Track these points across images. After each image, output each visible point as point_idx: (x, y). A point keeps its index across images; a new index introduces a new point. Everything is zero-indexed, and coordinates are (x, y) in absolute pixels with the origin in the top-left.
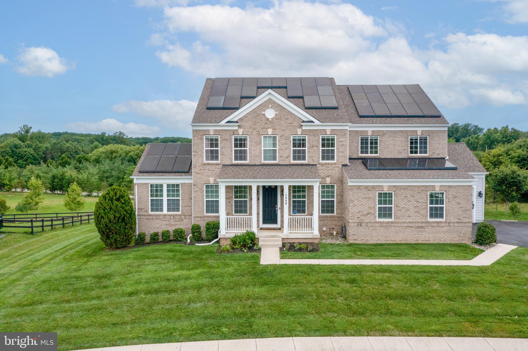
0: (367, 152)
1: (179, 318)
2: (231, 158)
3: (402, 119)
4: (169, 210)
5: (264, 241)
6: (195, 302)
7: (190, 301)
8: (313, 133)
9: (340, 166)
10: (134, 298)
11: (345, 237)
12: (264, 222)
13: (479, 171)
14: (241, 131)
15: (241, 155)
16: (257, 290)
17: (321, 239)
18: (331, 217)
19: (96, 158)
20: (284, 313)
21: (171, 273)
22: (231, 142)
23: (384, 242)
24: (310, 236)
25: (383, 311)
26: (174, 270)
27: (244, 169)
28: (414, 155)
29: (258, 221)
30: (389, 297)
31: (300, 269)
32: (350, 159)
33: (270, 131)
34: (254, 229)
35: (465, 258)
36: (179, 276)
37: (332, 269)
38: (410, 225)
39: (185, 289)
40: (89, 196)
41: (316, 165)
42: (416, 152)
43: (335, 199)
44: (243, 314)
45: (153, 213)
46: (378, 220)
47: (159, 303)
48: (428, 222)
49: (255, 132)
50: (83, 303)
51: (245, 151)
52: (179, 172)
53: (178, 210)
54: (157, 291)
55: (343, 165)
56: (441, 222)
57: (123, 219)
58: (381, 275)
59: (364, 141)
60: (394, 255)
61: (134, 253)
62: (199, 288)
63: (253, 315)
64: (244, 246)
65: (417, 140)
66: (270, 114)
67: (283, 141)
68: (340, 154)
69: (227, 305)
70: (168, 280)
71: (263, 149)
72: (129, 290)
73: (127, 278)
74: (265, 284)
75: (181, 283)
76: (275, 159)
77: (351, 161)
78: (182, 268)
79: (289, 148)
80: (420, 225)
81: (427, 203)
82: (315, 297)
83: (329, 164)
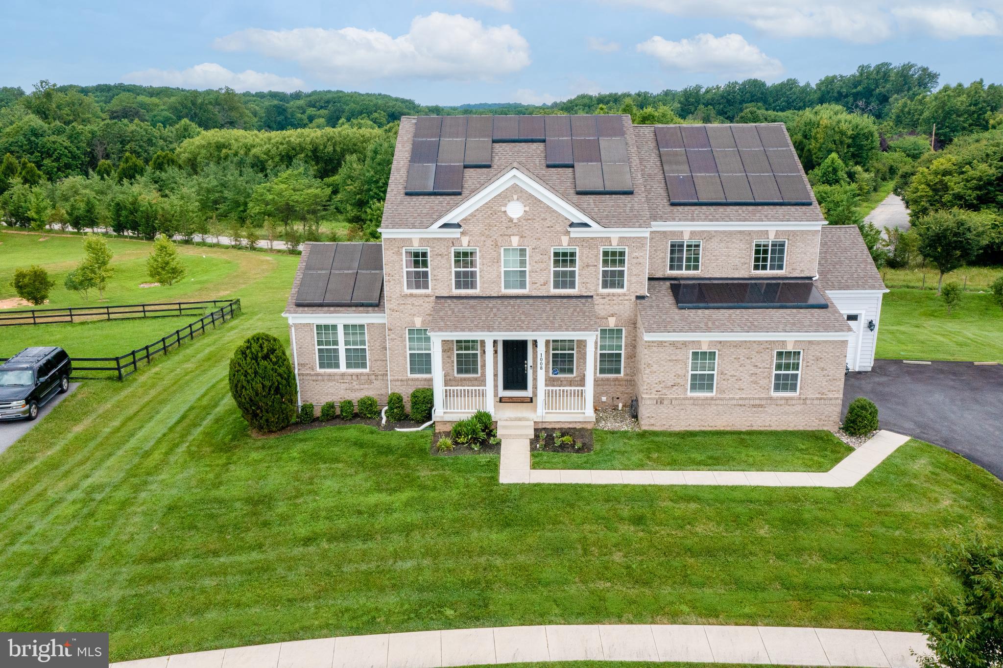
0: (680, 268)
1: (382, 589)
2: (449, 286)
3: (744, 208)
4: (349, 365)
5: (505, 427)
6: (403, 559)
7: (396, 556)
8: (589, 243)
9: (633, 298)
10: (312, 549)
11: (635, 416)
12: (506, 387)
13: (873, 287)
14: (465, 241)
15: (465, 280)
16: (494, 536)
17: (598, 421)
18: (616, 379)
19: (190, 156)
20: (533, 582)
21: (362, 498)
22: (449, 259)
23: (698, 429)
24: (580, 418)
25: (678, 579)
26: (368, 492)
27: (472, 307)
28: (760, 273)
29: (496, 386)
30: (690, 551)
31: (561, 495)
32: (650, 279)
33: (515, 241)
34: (490, 406)
35: (821, 468)
36: (376, 506)
37: (609, 494)
38: (741, 402)
39: (387, 531)
40: (187, 242)
41: (592, 297)
42: (764, 267)
43: (623, 352)
44: (476, 582)
45: (323, 371)
46: (690, 394)
47: (350, 561)
48: (771, 398)
49: (489, 242)
50: (237, 558)
51: (473, 274)
52: (362, 305)
53: (364, 365)
54: (345, 536)
55: (638, 298)
56: (792, 399)
57: (277, 389)
58: (683, 506)
59: (676, 248)
60: (710, 461)
61: (300, 446)
62: (407, 529)
63: (489, 584)
64: (475, 440)
65: (767, 246)
66: (515, 210)
67: (538, 257)
68: (634, 279)
69: (450, 564)
70: (360, 513)
71: (503, 269)
72: (303, 532)
73: (296, 505)
74: (507, 524)
75: (381, 520)
76: (523, 285)
77: (653, 282)
78: (379, 490)
79: (547, 269)
80: (757, 402)
81: (770, 368)
82: (580, 552)
83: (614, 295)
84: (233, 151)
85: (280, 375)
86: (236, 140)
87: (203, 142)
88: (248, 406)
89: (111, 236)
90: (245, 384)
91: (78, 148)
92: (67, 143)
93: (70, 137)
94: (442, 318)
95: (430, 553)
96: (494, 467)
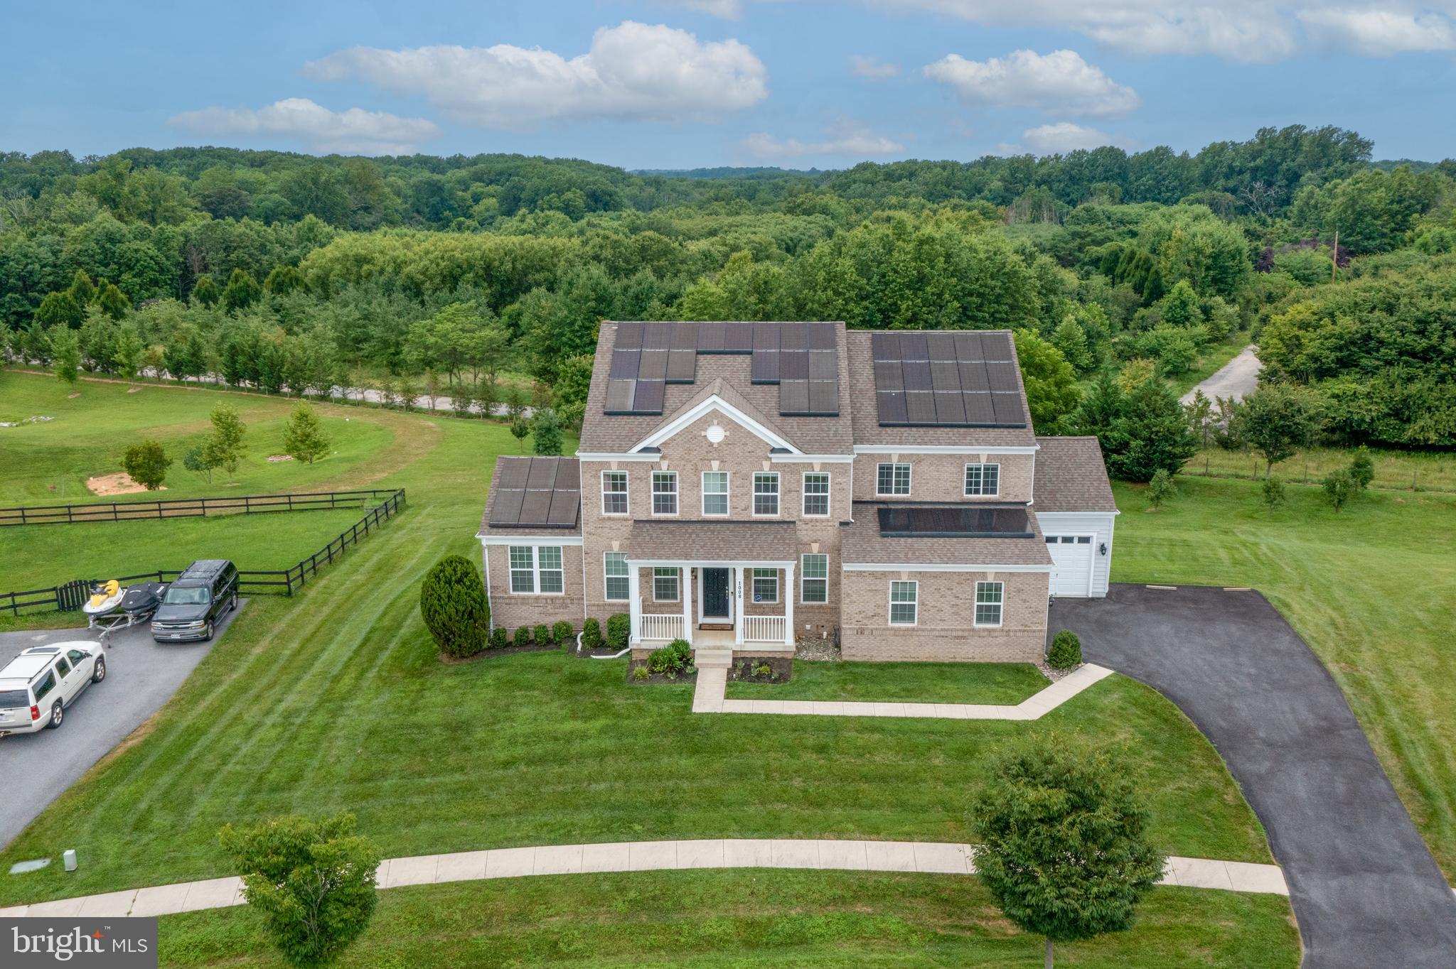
0: (889, 491)
1: (577, 808)
2: (648, 510)
3: (956, 430)
4: (543, 589)
5: (703, 656)
6: (596, 782)
7: (591, 779)
8: (792, 468)
9: (837, 524)
10: (511, 772)
11: (838, 645)
12: (707, 613)
13: (1103, 509)
14: (664, 465)
15: (665, 504)
16: (683, 762)
17: (799, 649)
18: (821, 607)
19: (320, 272)
20: (715, 802)
21: (558, 726)
22: (648, 483)
23: (899, 660)
24: (779, 648)
25: (850, 801)
26: (564, 719)
27: (671, 532)
28: (973, 497)
29: (695, 613)
30: (865, 778)
31: (750, 725)
32: (854, 502)
33: (715, 465)
34: (688, 635)
35: (1013, 702)
36: (572, 732)
37: (798, 724)
38: (943, 633)
39: (581, 757)
40: (324, 398)
41: (794, 522)
42: (977, 492)
43: (827, 579)
44: (663, 803)
45: (516, 594)
46: (890, 624)
47: (548, 782)
48: (973, 630)
49: (689, 466)
50: (441, 779)
51: (673, 498)
52: (559, 527)
53: (559, 589)
54: (542, 760)
55: (842, 524)
56: (994, 630)
57: (471, 613)
58: (866, 736)
59: (885, 471)
60: (903, 694)
61: (493, 673)
62: (601, 755)
63: (675, 805)
64: (671, 669)
65: (979, 469)
66: (716, 434)
67: (739, 482)
68: (837, 505)
69: (641, 786)
70: (556, 739)
71: (703, 493)
72: (502, 756)
73: (493, 731)
74: (695, 751)
75: (576, 747)
76: (724, 510)
77: (860, 506)
78: (574, 716)
79: (748, 493)
80: (960, 633)
81: (972, 599)
82: (763, 777)
83: (817, 520)
84: (378, 268)
85: (474, 600)
86: (382, 252)
87: (337, 254)
88: (440, 630)
89: (222, 388)
90: (438, 608)
91: (168, 258)
92: (153, 252)
93: (157, 243)
94: (639, 545)
95: (624, 777)
96: (688, 696)
